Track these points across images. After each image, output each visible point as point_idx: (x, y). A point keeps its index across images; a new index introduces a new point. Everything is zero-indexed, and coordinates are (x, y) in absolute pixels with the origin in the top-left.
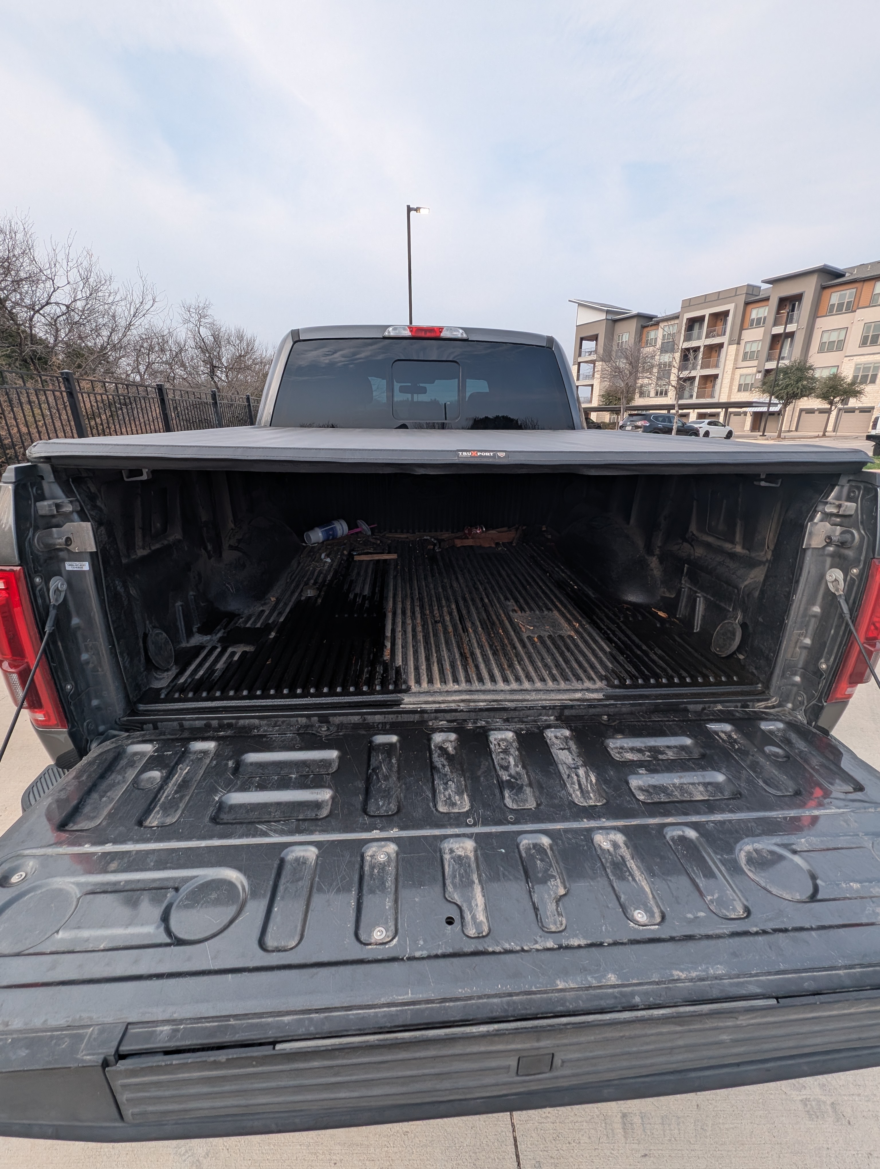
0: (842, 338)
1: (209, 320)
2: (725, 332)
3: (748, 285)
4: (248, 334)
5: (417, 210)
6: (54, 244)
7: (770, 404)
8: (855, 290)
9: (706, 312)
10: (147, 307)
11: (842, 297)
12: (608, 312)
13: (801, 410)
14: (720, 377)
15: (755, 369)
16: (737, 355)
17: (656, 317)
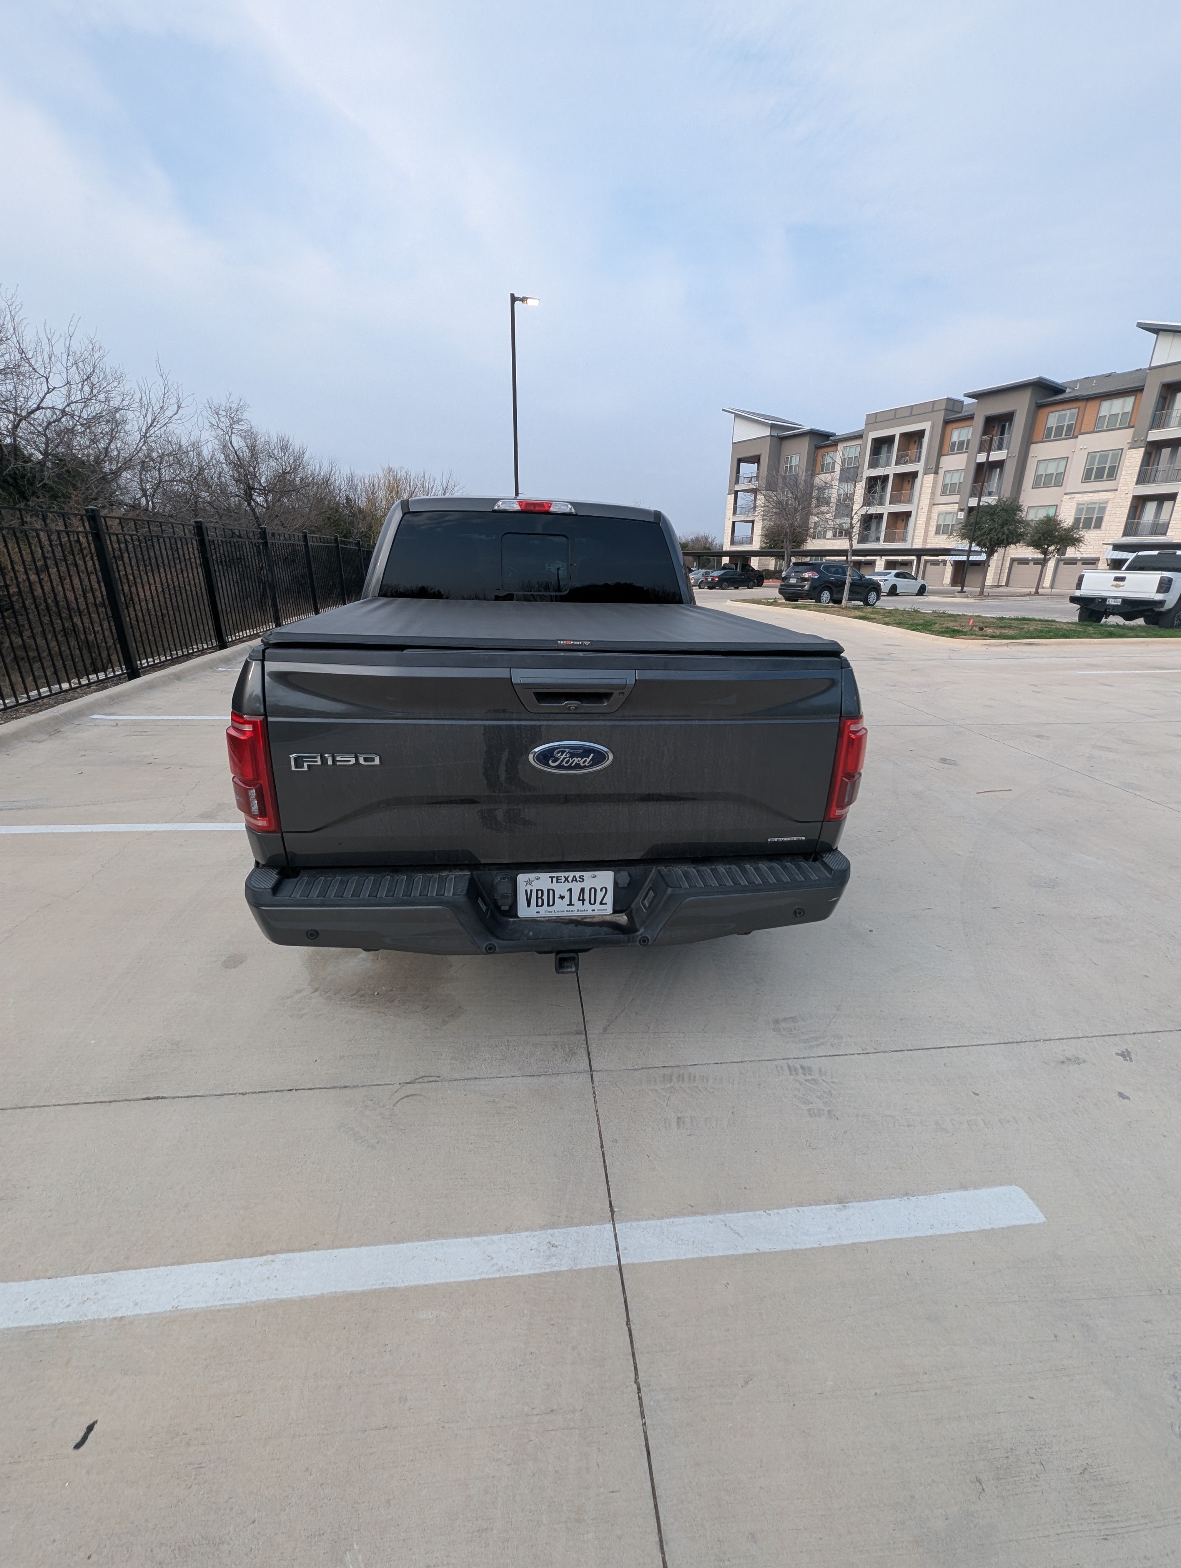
0: (1061, 470)
1: (245, 427)
2: (920, 457)
3: (948, 399)
4: (296, 445)
5: (523, 300)
6: (48, 331)
7: (969, 552)
8: (1076, 410)
9: (897, 431)
10: (168, 413)
11: (1061, 418)
12: (773, 427)
13: (1013, 560)
14: (913, 515)
15: (956, 507)
16: (934, 488)
17: (834, 435)
